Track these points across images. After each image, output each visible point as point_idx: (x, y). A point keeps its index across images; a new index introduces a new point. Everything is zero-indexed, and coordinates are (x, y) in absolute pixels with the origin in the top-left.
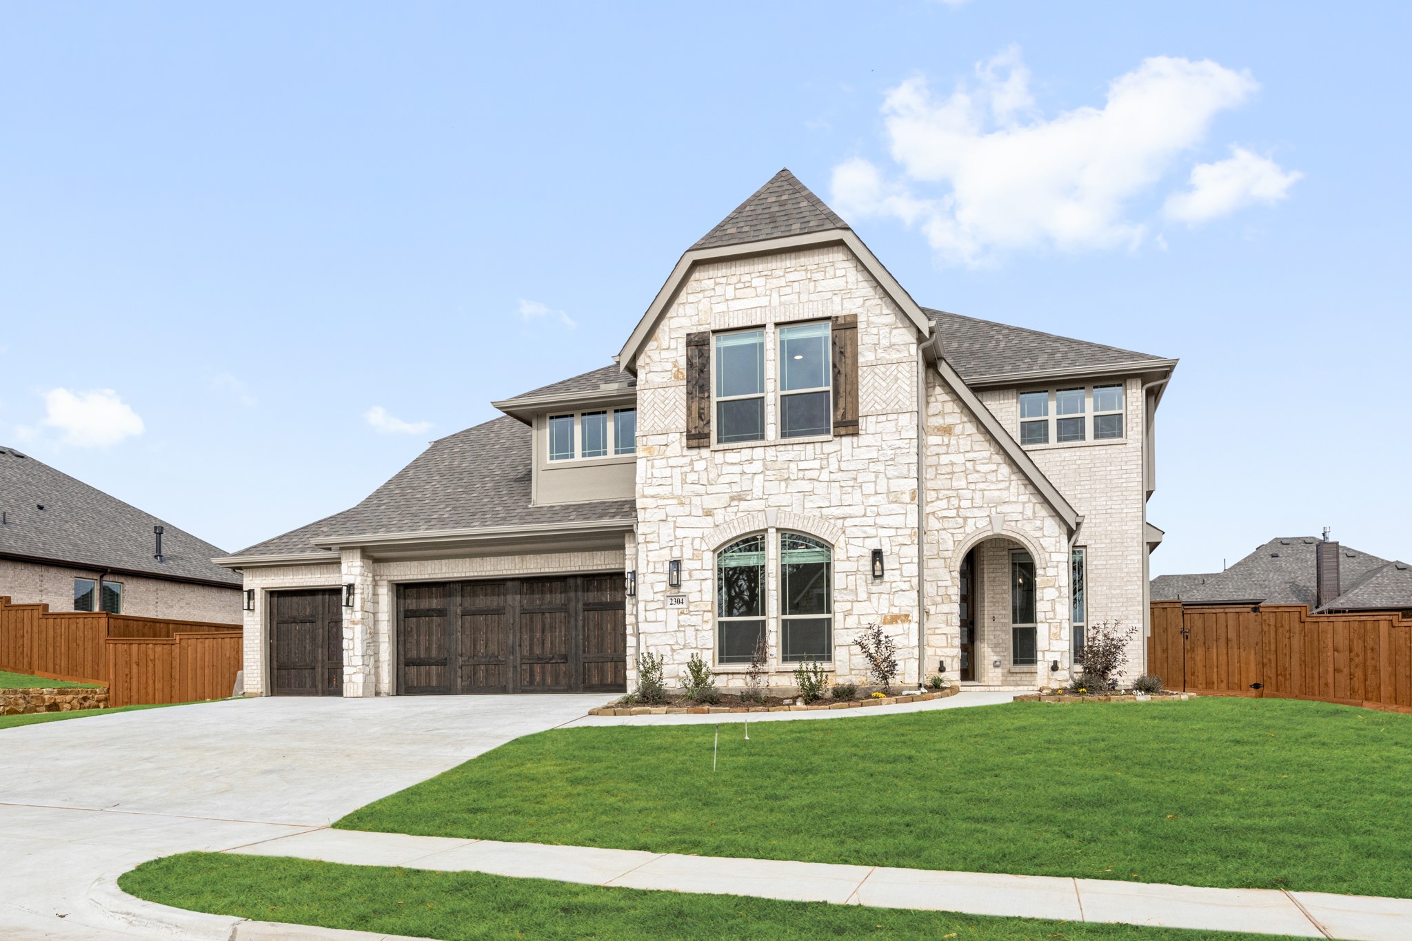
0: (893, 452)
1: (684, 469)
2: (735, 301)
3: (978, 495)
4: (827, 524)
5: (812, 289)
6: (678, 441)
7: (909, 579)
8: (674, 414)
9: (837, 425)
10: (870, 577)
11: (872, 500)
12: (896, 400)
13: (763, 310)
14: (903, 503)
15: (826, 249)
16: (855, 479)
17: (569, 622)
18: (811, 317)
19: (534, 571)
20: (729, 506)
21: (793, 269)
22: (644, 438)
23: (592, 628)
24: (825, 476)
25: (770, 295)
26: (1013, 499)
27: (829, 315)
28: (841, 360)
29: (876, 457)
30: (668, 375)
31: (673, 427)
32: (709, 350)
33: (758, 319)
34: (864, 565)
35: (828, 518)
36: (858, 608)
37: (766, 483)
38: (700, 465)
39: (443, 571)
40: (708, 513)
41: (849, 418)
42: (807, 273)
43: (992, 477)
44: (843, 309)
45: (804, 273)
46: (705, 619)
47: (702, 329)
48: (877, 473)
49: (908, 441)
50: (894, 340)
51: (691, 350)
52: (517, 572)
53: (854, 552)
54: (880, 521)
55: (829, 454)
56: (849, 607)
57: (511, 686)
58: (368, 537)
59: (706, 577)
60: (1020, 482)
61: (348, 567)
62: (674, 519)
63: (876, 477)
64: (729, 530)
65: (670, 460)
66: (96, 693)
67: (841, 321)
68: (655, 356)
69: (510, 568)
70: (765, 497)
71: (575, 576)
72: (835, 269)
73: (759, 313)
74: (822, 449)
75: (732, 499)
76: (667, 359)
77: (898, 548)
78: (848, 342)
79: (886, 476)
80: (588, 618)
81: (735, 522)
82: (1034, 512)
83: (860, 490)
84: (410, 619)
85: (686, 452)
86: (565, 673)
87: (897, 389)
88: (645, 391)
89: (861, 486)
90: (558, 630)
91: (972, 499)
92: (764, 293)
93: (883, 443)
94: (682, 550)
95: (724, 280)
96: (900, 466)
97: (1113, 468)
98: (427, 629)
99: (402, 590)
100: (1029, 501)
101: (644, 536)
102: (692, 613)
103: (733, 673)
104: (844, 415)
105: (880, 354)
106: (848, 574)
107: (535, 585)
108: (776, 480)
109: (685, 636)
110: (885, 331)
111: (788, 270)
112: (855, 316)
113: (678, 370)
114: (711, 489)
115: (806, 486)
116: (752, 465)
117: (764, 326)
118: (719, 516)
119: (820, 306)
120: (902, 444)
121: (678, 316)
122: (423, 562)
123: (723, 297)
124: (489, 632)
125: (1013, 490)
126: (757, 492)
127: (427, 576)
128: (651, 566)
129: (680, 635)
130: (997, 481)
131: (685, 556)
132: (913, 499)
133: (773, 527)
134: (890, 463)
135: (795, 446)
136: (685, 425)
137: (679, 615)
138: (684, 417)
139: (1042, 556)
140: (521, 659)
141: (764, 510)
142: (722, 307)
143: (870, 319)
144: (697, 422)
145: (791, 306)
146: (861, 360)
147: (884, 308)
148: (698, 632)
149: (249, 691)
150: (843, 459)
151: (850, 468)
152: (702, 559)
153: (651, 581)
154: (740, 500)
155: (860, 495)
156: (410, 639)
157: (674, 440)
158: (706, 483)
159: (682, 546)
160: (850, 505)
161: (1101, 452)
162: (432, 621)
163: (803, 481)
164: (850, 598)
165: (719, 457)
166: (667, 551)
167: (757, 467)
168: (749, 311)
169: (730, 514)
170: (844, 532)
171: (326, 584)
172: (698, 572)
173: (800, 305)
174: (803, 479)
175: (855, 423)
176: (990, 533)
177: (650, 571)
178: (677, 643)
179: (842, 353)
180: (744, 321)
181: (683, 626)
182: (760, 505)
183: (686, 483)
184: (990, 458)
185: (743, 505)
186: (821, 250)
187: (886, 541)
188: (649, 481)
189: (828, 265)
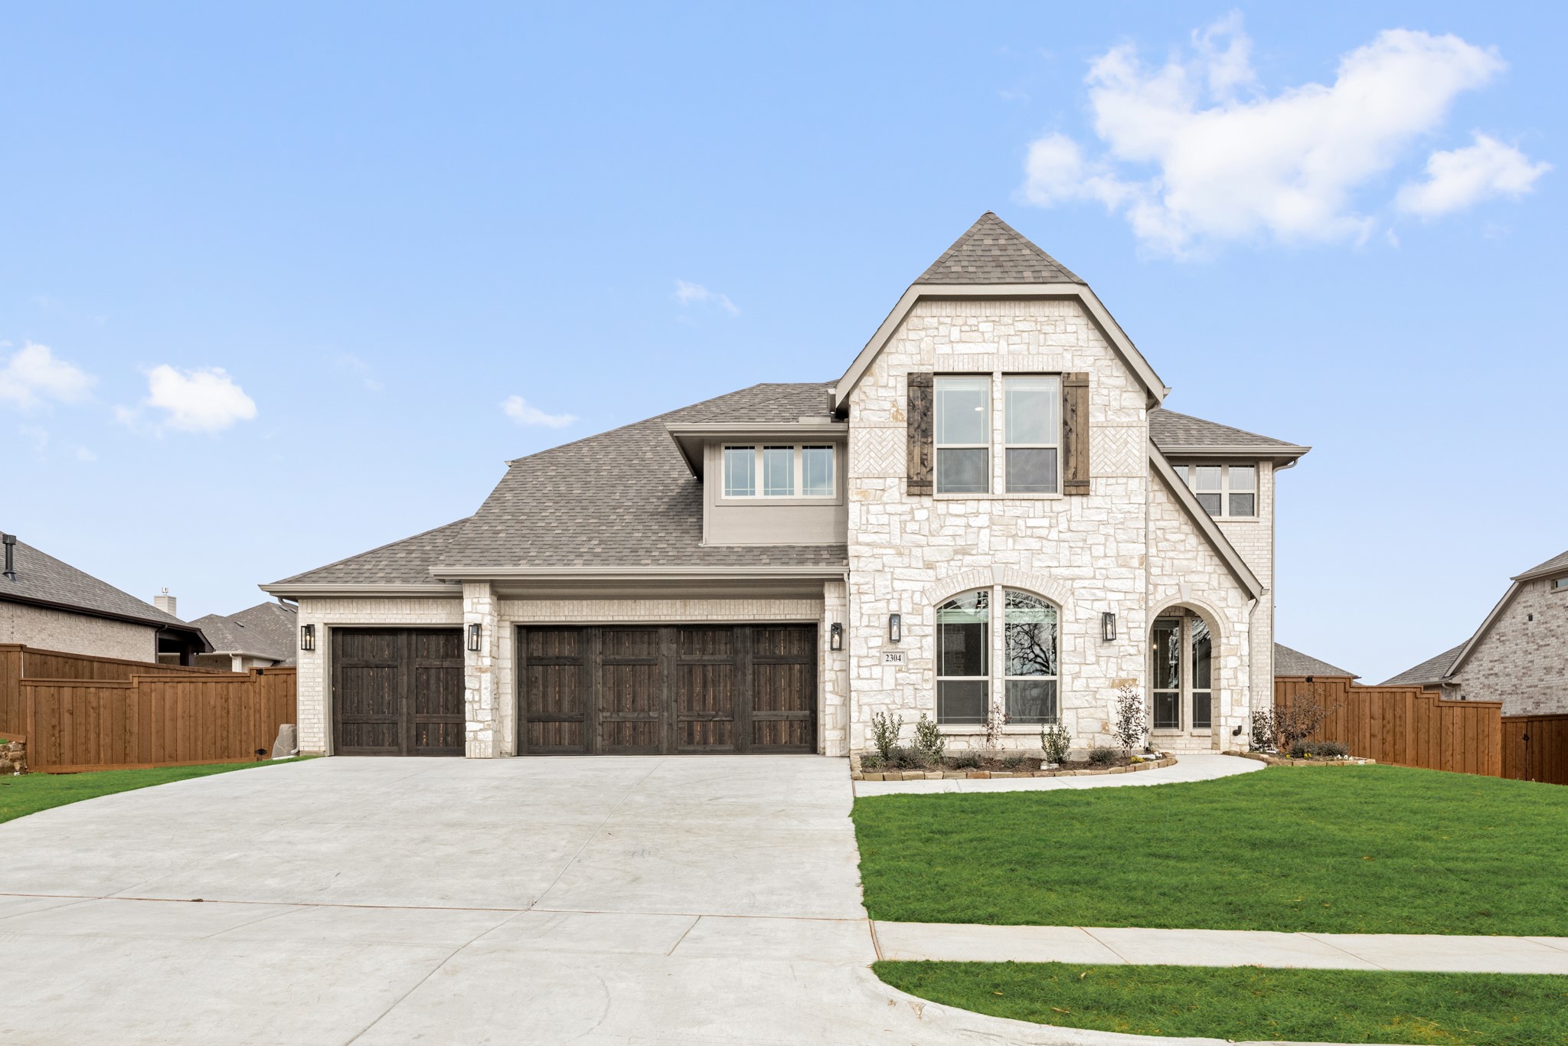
0: (1122, 515)
1: (903, 518)
2: (961, 344)
3: (1168, 563)
4: (1056, 585)
5: (1042, 342)
6: (897, 487)
7: (1136, 644)
8: (892, 457)
9: (1067, 484)
10: (1099, 640)
11: (1101, 563)
12: (1126, 464)
13: (991, 357)
14: (1131, 568)
15: (1057, 302)
16: (1085, 541)
17: (735, 676)
18: (1040, 370)
19: (699, 618)
20: (953, 559)
21: (1022, 319)
22: (858, 481)
23: (762, 682)
24: (1054, 535)
25: (998, 343)
26: (1200, 569)
27: (1059, 370)
28: (1072, 417)
29: (1106, 519)
30: (886, 415)
31: (891, 471)
32: (932, 392)
33: (985, 366)
34: (1093, 628)
35: (1056, 578)
36: (1086, 671)
37: (992, 538)
38: (921, 515)
39: (584, 613)
40: (929, 566)
41: (1080, 477)
42: (1036, 325)
43: (1181, 547)
44: (1073, 366)
45: (1034, 324)
46: (926, 677)
47: (924, 369)
48: (1107, 536)
49: (1137, 506)
50: (1124, 404)
51: (913, 390)
52: (678, 618)
53: (1083, 614)
54: (1109, 584)
55: (1058, 513)
56: (1077, 670)
57: (665, 746)
58: (507, 570)
59: (927, 632)
60: (1206, 553)
61: (473, 603)
62: (892, 570)
63: (1106, 540)
64: (952, 585)
65: (887, 506)
66: (9, 749)
67: (1073, 378)
68: (872, 392)
69: (670, 613)
70: (991, 552)
71: (743, 626)
72: (1066, 324)
73: (986, 360)
74: (1051, 507)
75: (956, 552)
76: (886, 397)
77: (1127, 612)
78: (1080, 401)
79: (1115, 539)
80: (759, 672)
81: (960, 577)
82: (1219, 583)
83: (1089, 552)
84: (535, 667)
85: (906, 499)
86: (730, 732)
87: (1126, 453)
88: (860, 430)
89: (1090, 548)
90: (722, 685)
91: (1162, 567)
92: (991, 339)
93: (1113, 506)
94: (900, 603)
95: (948, 320)
96: (1129, 530)
97: (1247, 544)
98: (557, 679)
99: (525, 632)
100: (1215, 572)
101: (857, 587)
102: (910, 671)
103: (955, 735)
104: (1075, 474)
105: (1111, 415)
106: (1076, 635)
107: (694, 634)
108: (1003, 535)
109: (903, 694)
110: (1115, 393)
111: (1017, 319)
112: (1087, 374)
113: (897, 411)
114: (933, 540)
115: (1035, 544)
116: (977, 519)
117: (990, 374)
118: (942, 571)
119: (1050, 360)
120: (1132, 508)
121: (897, 352)
122: (557, 602)
123: (947, 339)
124: (638, 685)
125: (1200, 560)
126: (984, 546)
127: (563, 619)
128: (865, 619)
129: (897, 694)
130: (1185, 550)
131: (904, 610)
132: (1141, 564)
133: (999, 584)
134: (1120, 526)
135: (1022, 501)
136: (904, 470)
137: (896, 673)
138: (904, 462)
139: (1226, 626)
140: (678, 717)
141: (990, 566)
142: (946, 349)
143: (1101, 379)
144: (919, 468)
145: (1021, 357)
146: (1091, 420)
147: (1114, 370)
148: (917, 691)
149: (306, 749)
150: (1073, 519)
151: (1080, 529)
152: (922, 614)
153: (865, 635)
154: (964, 554)
155: (1089, 557)
156: (534, 691)
157: (892, 485)
158: (927, 534)
159: (900, 599)
160: (1079, 567)
161: (1237, 528)
162: (564, 670)
163: (1032, 539)
164: (1077, 661)
165: (942, 507)
166: (883, 604)
167: (983, 520)
168: (976, 357)
169: (953, 568)
170: (1073, 593)
171: (418, 622)
172: (917, 627)
173: (1030, 357)
174: (1032, 537)
175: (1086, 484)
176: (1179, 601)
177: (863, 625)
178: (894, 702)
179: (1073, 411)
180: (970, 366)
181: (901, 684)
182: (985, 560)
183: (906, 532)
184: (1179, 528)
185: (968, 559)
186: (1052, 303)
187: (1114, 605)
188: (864, 527)
189: (1059, 318)
